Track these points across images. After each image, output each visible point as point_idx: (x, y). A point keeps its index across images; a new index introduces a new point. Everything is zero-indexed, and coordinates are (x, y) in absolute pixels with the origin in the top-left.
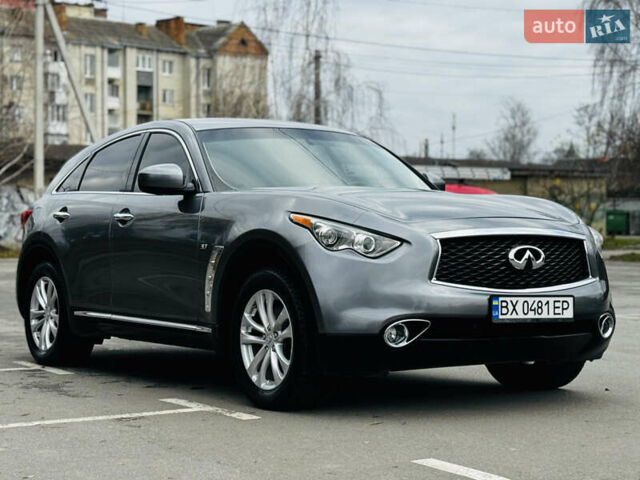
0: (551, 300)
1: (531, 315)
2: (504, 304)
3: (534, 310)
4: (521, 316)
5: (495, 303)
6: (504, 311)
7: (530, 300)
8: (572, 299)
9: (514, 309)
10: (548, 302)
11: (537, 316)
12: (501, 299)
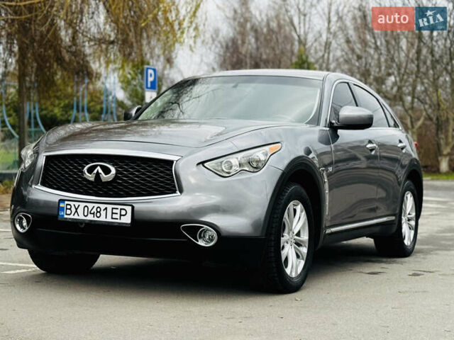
0: (110, 207)
1: (90, 217)
2: (69, 207)
3: (94, 214)
4: (81, 217)
5: (62, 205)
6: (69, 212)
7: (90, 206)
8: (130, 207)
9: (76, 211)
10: (106, 209)
11: (96, 219)
12: (66, 202)
